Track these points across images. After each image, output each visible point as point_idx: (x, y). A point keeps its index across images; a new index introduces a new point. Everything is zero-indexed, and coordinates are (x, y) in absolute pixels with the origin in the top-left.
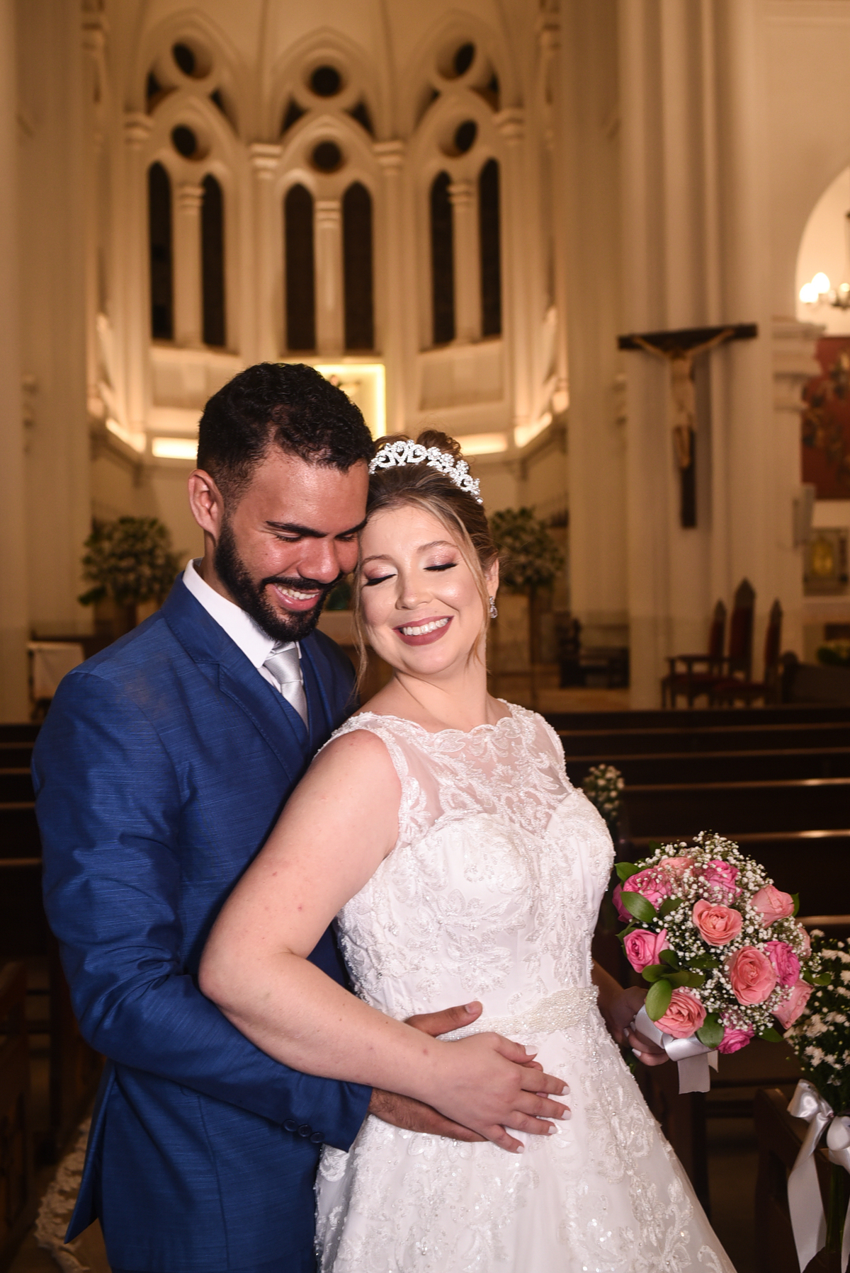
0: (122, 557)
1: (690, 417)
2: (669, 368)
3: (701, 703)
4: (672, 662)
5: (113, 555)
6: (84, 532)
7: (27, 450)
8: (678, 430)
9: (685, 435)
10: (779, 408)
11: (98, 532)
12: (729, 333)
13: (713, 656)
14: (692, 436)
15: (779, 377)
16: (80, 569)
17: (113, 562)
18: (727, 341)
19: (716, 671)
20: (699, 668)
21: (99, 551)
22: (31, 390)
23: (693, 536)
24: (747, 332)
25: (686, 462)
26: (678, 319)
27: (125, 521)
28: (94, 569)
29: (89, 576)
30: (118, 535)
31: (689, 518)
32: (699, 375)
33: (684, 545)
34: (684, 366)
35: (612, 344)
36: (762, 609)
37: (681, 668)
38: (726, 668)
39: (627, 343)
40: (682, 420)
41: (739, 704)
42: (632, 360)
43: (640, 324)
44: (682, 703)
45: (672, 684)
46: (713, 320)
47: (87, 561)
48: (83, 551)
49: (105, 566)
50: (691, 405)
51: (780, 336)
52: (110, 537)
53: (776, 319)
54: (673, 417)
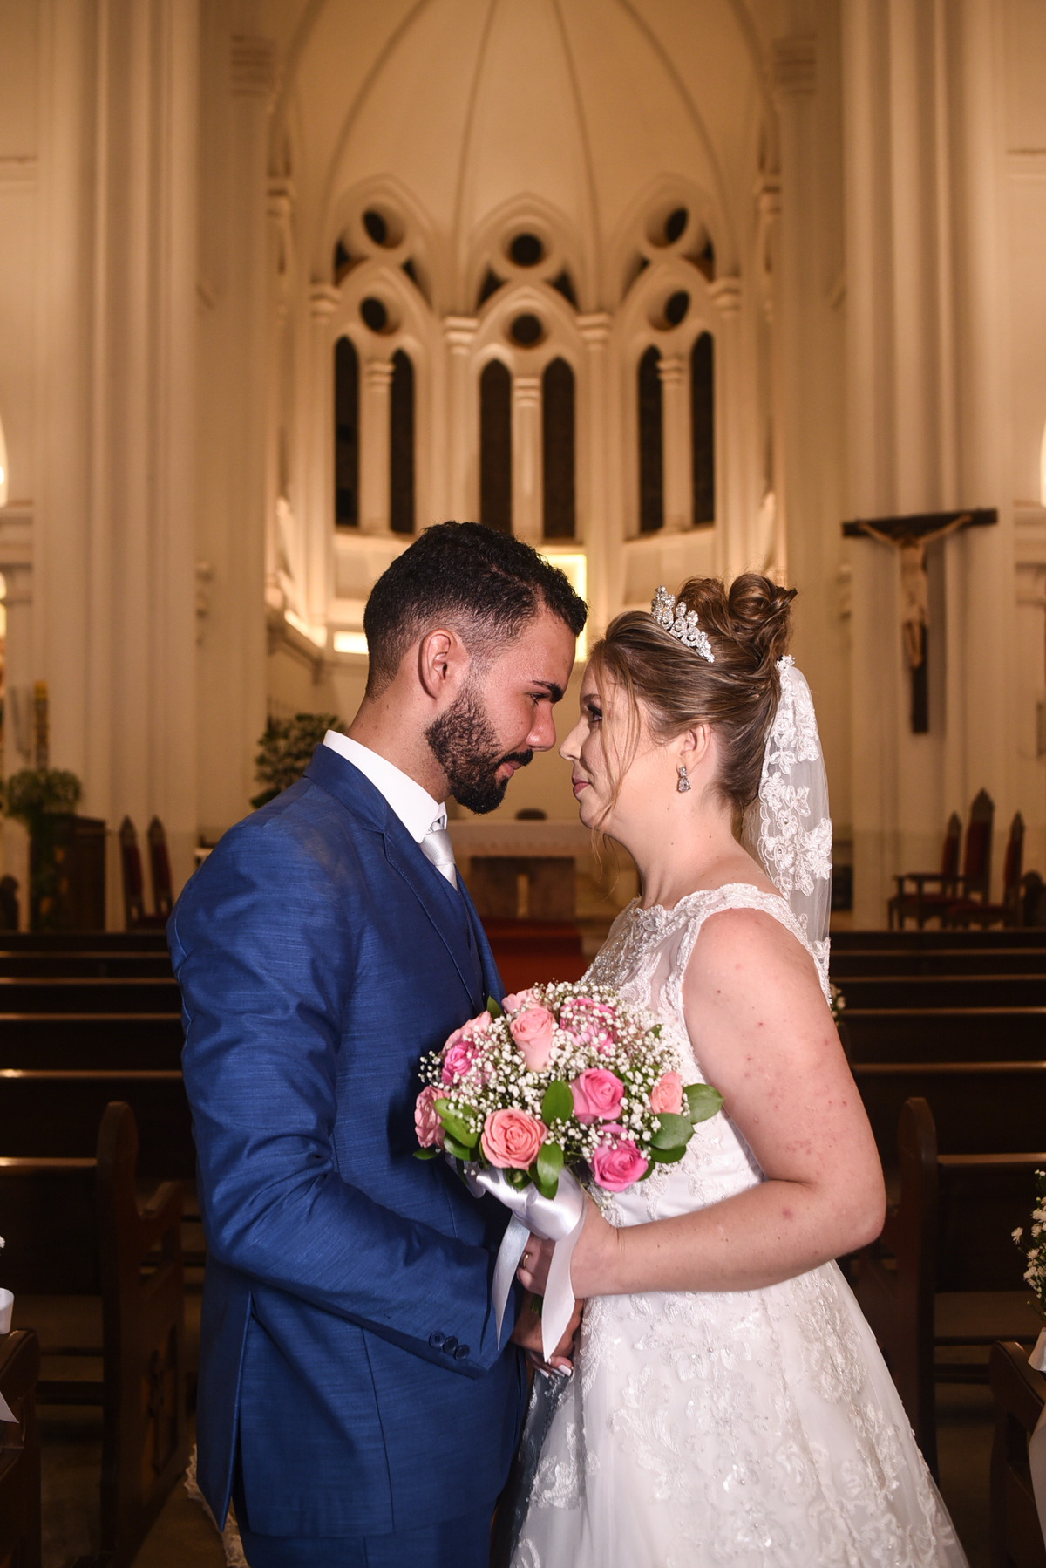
0: (298, 757)
1: (922, 611)
2: (897, 558)
3: (933, 925)
4: (900, 881)
5: (289, 754)
6: (259, 730)
7: (200, 642)
8: (908, 626)
9: (917, 630)
10: (1021, 602)
11: (273, 731)
12: (967, 519)
13: (947, 874)
14: (924, 632)
15: (1021, 567)
16: (253, 770)
17: (289, 761)
18: (964, 528)
19: (949, 891)
20: (931, 888)
21: (275, 750)
22: (206, 577)
23: (925, 743)
24: (986, 518)
25: (917, 660)
26: (910, 504)
27: (301, 718)
28: (268, 770)
29: (262, 777)
30: (294, 733)
31: (920, 722)
32: (932, 565)
33: (915, 752)
34: (916, 555)
35: (837, 530)
36: (1001, 825)
37: (910, 888)
38: (960, 887)
39: (852, 530)
40: (914, 614)
41: (975, 927)
42: (857, 547)
43: (867, 509)
44: (910, 925)
45: (900, 904)
46: (949, 505)
47: (261, 761)
48: (258, 750)
49: (280, 767)
50: (923, 598)
51: (1023, 522)
52: (286, 736)
53: (1018, 503)
54: (903, 611)
